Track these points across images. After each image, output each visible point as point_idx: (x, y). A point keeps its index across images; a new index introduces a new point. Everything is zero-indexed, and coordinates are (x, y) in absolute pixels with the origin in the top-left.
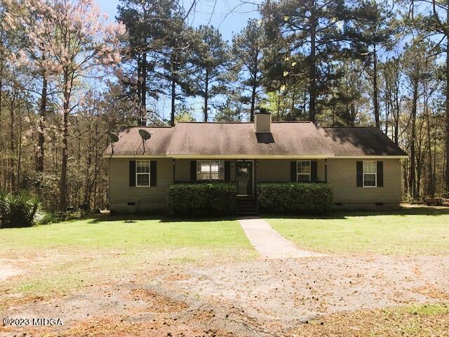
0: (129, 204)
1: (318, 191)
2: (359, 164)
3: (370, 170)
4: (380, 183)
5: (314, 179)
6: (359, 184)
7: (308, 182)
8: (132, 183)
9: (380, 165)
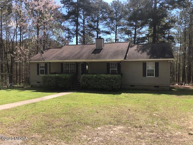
0: (38, 82)
1: (108, 79)
2: (144, 64)
3: (151, 67)
4: (157, 75)
5: (119, 72)
6: (144, 75)
7: (116, 74)
8: (38, 74)
9: (157, 64)
